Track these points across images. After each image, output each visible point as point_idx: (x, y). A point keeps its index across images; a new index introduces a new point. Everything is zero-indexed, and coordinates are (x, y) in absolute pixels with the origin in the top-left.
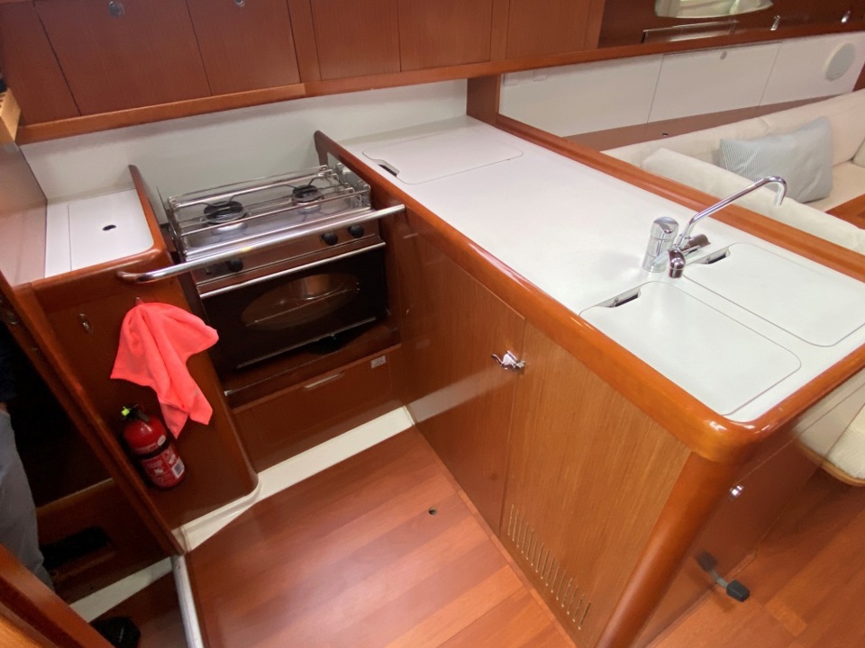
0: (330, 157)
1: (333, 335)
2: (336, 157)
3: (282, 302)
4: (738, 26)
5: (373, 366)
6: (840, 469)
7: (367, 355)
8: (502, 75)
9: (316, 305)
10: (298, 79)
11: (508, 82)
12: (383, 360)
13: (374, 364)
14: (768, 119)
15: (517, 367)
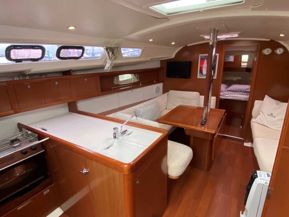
0: (24, 129)
1: (27, 186)
2: (25, 129)
3: (7, 179)
4: (133, 85)
5: (44, 194)
6: (172, 176)
7: (42, 190)
8: (77, 101)
9: (20, 176)
10: (11, 109)
11: (79, 102)
12: (48, 191)
13: (45, 193)
14: (145, 103)
15: (87, 172)
